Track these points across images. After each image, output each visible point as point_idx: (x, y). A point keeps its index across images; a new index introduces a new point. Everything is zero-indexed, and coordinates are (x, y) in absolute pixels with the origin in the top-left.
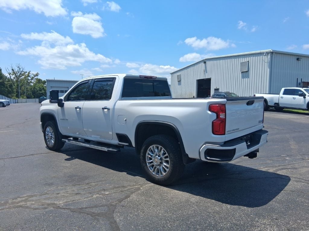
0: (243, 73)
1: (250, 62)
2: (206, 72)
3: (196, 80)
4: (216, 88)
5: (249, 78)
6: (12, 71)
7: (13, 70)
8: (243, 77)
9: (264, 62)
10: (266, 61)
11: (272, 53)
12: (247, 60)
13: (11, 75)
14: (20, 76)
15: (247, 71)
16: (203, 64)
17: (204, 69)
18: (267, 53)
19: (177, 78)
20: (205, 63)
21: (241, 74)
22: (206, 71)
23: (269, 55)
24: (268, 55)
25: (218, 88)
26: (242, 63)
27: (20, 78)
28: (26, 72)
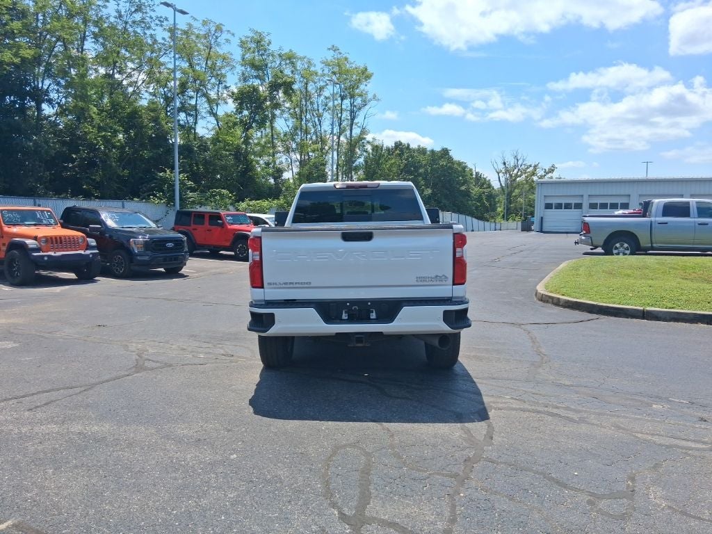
6: (504, 166)
7: (505, 164)
13: (501, 175)
14: (517, 176)
27: (518, 179)
28: (530, 166)
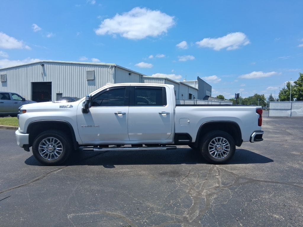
0: (89, 81)
1: (95, 71)
2: (45, 76)
3: (31, 82)
4: (59, 93)
5: (95, 86)
8: (89, 84)
9: (109, 74)
10: (111, 73)
11: (115, 67)
12: (93, 70)
15: (94, 80)
16: (40, 66)
17: (42, 71)
18: (112, 67)
19: (1, 78)
20: (43, 65)
21: (87, 82)
22: (44, 74)
23: (114, 68)
24: (112, 69)
25: (61, 93)
26: (88, 72)
